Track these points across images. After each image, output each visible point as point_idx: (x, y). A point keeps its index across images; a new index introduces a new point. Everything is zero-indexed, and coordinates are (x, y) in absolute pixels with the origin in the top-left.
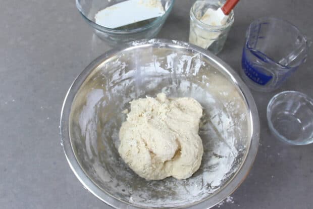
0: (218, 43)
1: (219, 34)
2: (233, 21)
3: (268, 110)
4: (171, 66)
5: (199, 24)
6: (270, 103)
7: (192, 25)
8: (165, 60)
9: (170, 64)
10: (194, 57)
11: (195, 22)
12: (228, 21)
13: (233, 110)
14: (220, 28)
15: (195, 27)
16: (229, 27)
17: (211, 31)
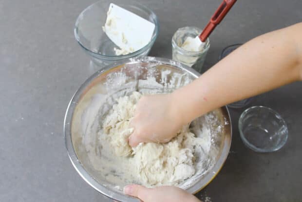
0: (196, 66)
1: (197, 58)
2: (209, 46)
3: (240, 122)
4: (164, 81)
5: (180, 50)
6: (242, 116)
7: (174, 51)
8: (160, 76)
9: (164, 79)
10: (184, 75)
11: (176, 48)
12: (205, 47)
13: (212, 122)
14: (198, 53)
15: (177, 53)
16: (205, 52)
17: (190, 56)
